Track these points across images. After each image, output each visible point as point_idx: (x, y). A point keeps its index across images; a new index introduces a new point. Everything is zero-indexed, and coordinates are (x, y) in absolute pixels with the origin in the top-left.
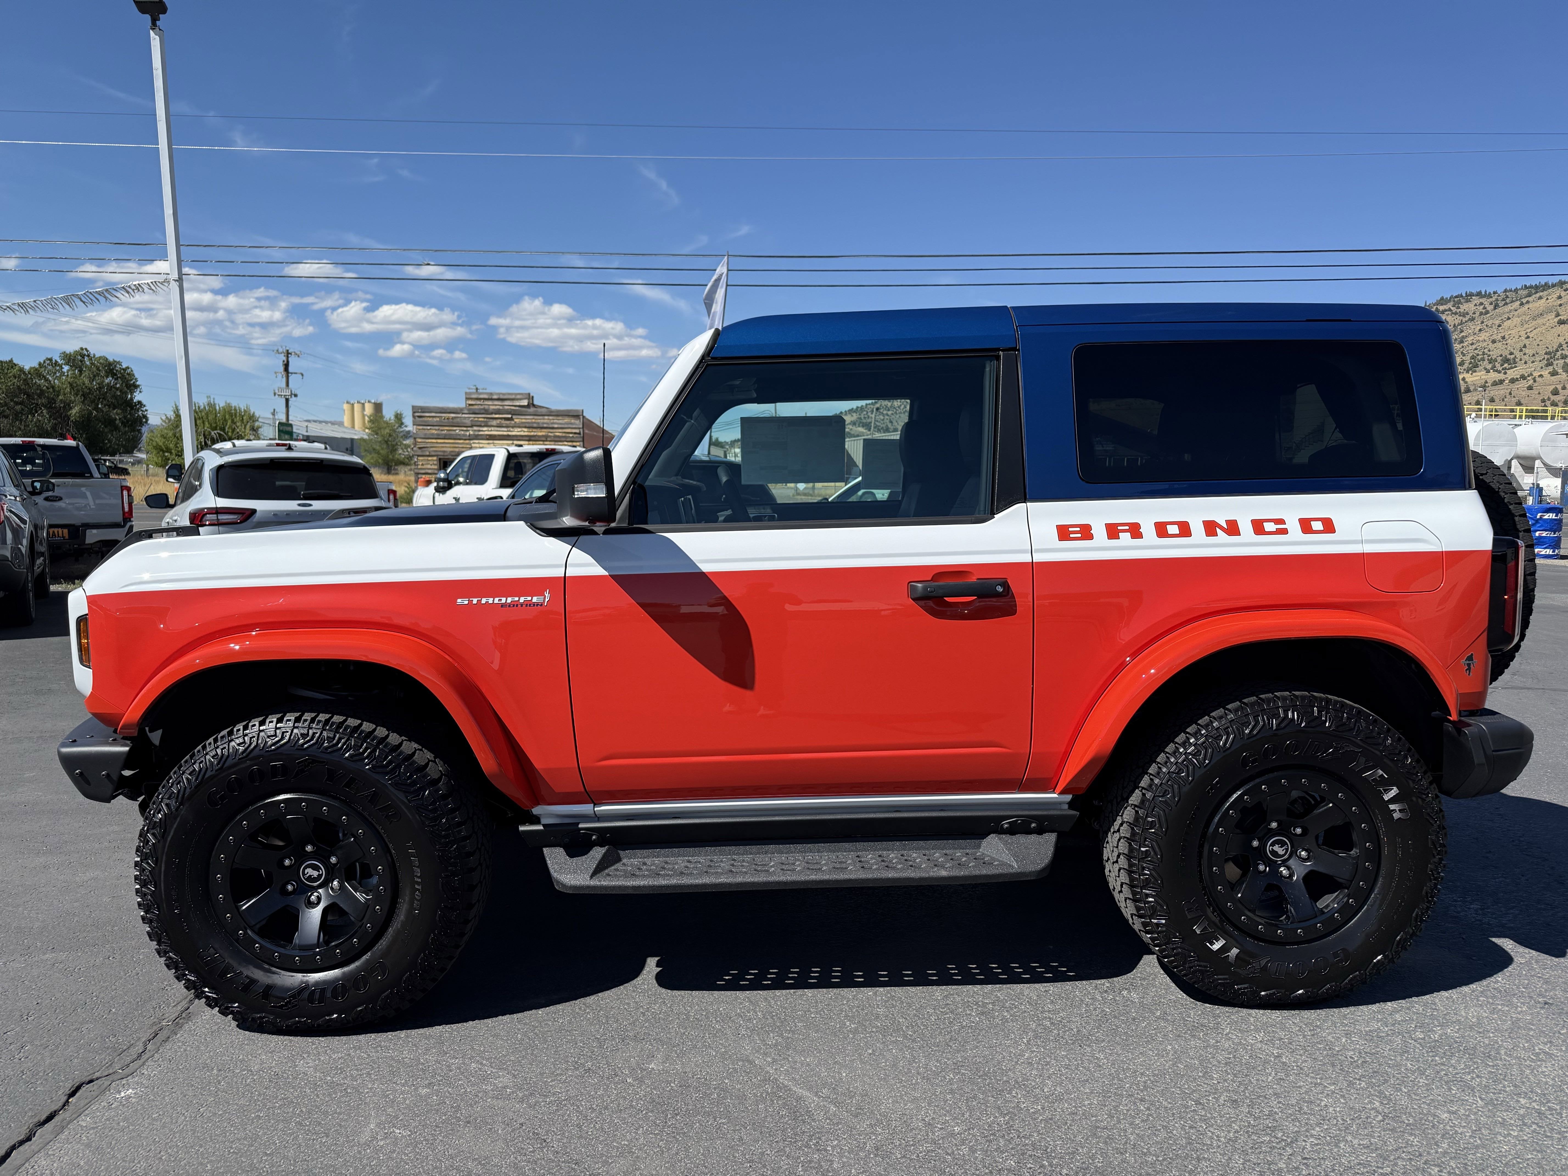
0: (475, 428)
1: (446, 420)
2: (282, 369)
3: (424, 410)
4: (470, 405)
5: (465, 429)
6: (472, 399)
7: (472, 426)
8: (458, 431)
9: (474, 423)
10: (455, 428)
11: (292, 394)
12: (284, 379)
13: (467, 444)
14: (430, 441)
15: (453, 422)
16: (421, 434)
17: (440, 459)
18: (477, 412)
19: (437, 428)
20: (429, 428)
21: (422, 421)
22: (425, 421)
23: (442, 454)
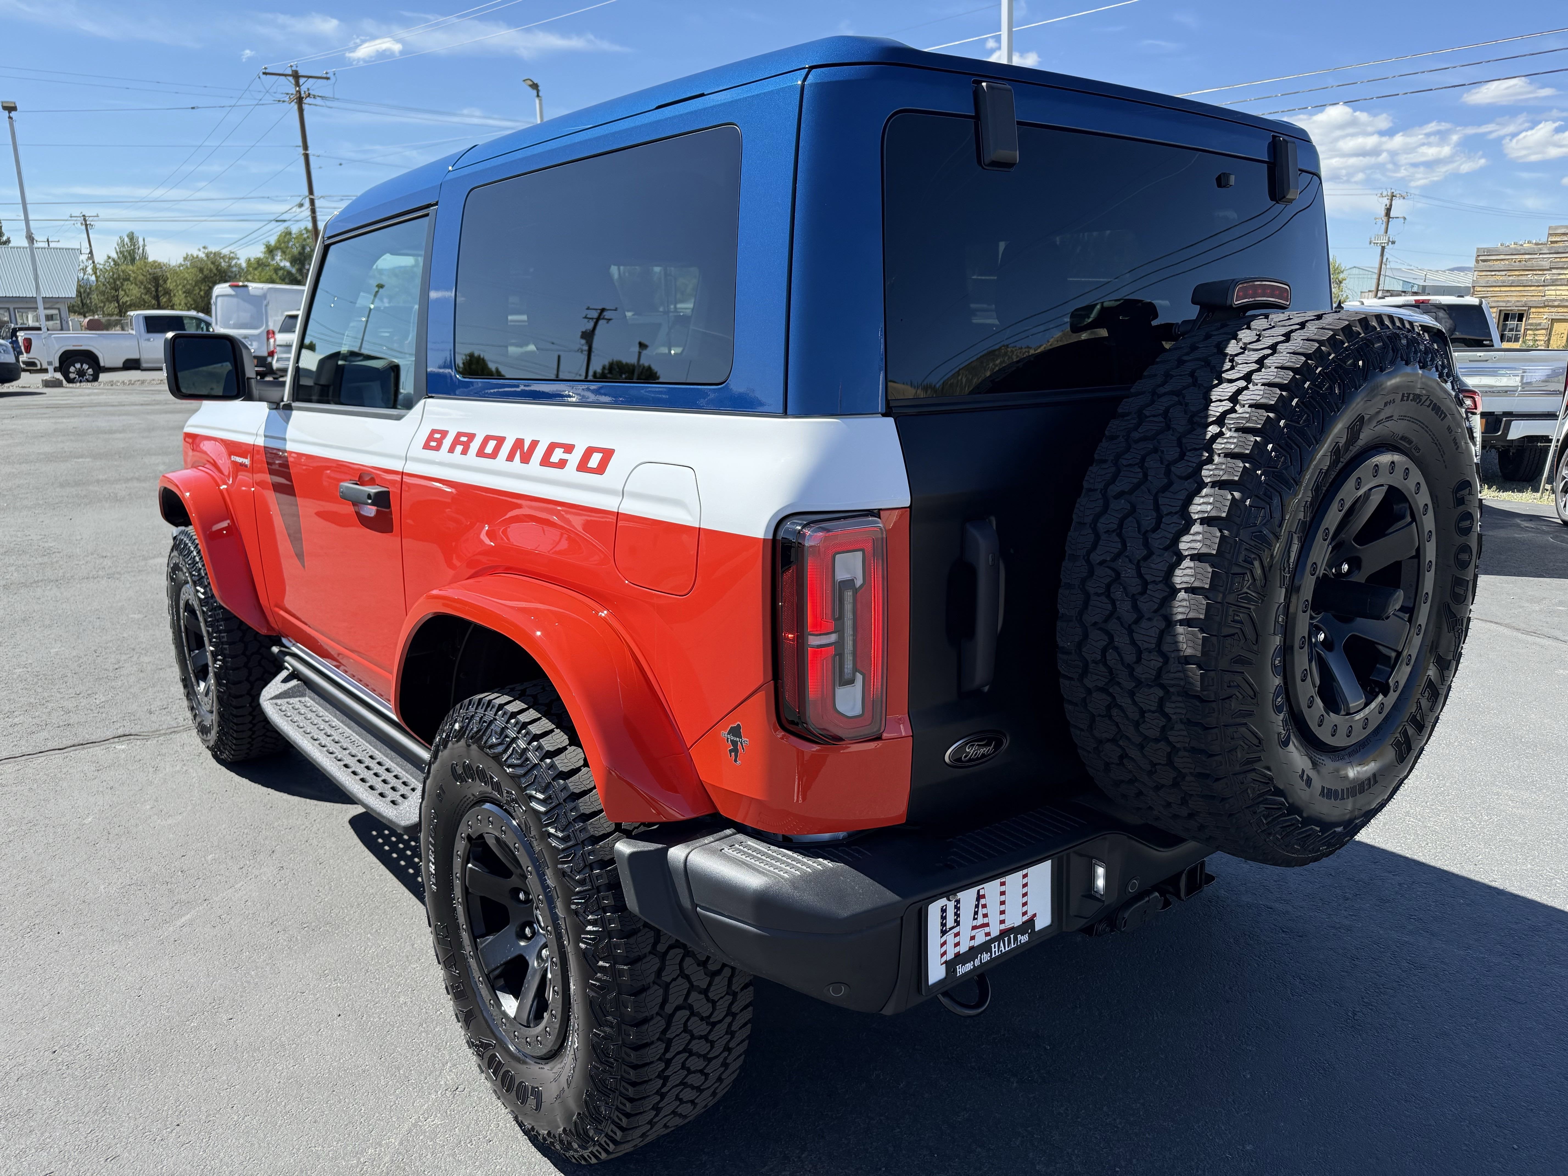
0: (1554, 271)
1: (1517, 263)
2: (1383, 212)
3: (1490, 252)
4: (1552, 242)
5: (1540, 273)
6: (1556, 235)
7: (1551, 269)
8: (1530, 276)
9: (1553, 265)
10: (1527, 273)
11: (1389, 241)
12: (1384, 226)
13: (1540, 291)
14: (1491, 289)
15: (1525, 266)
16: (1482, 282)
17: (1500, 311)
18: (1560, 251)
19: (1504, 273)
20: (1493, 273)
21: (1486, 266)
22: (1490, 266)
23: (1504, 304)
